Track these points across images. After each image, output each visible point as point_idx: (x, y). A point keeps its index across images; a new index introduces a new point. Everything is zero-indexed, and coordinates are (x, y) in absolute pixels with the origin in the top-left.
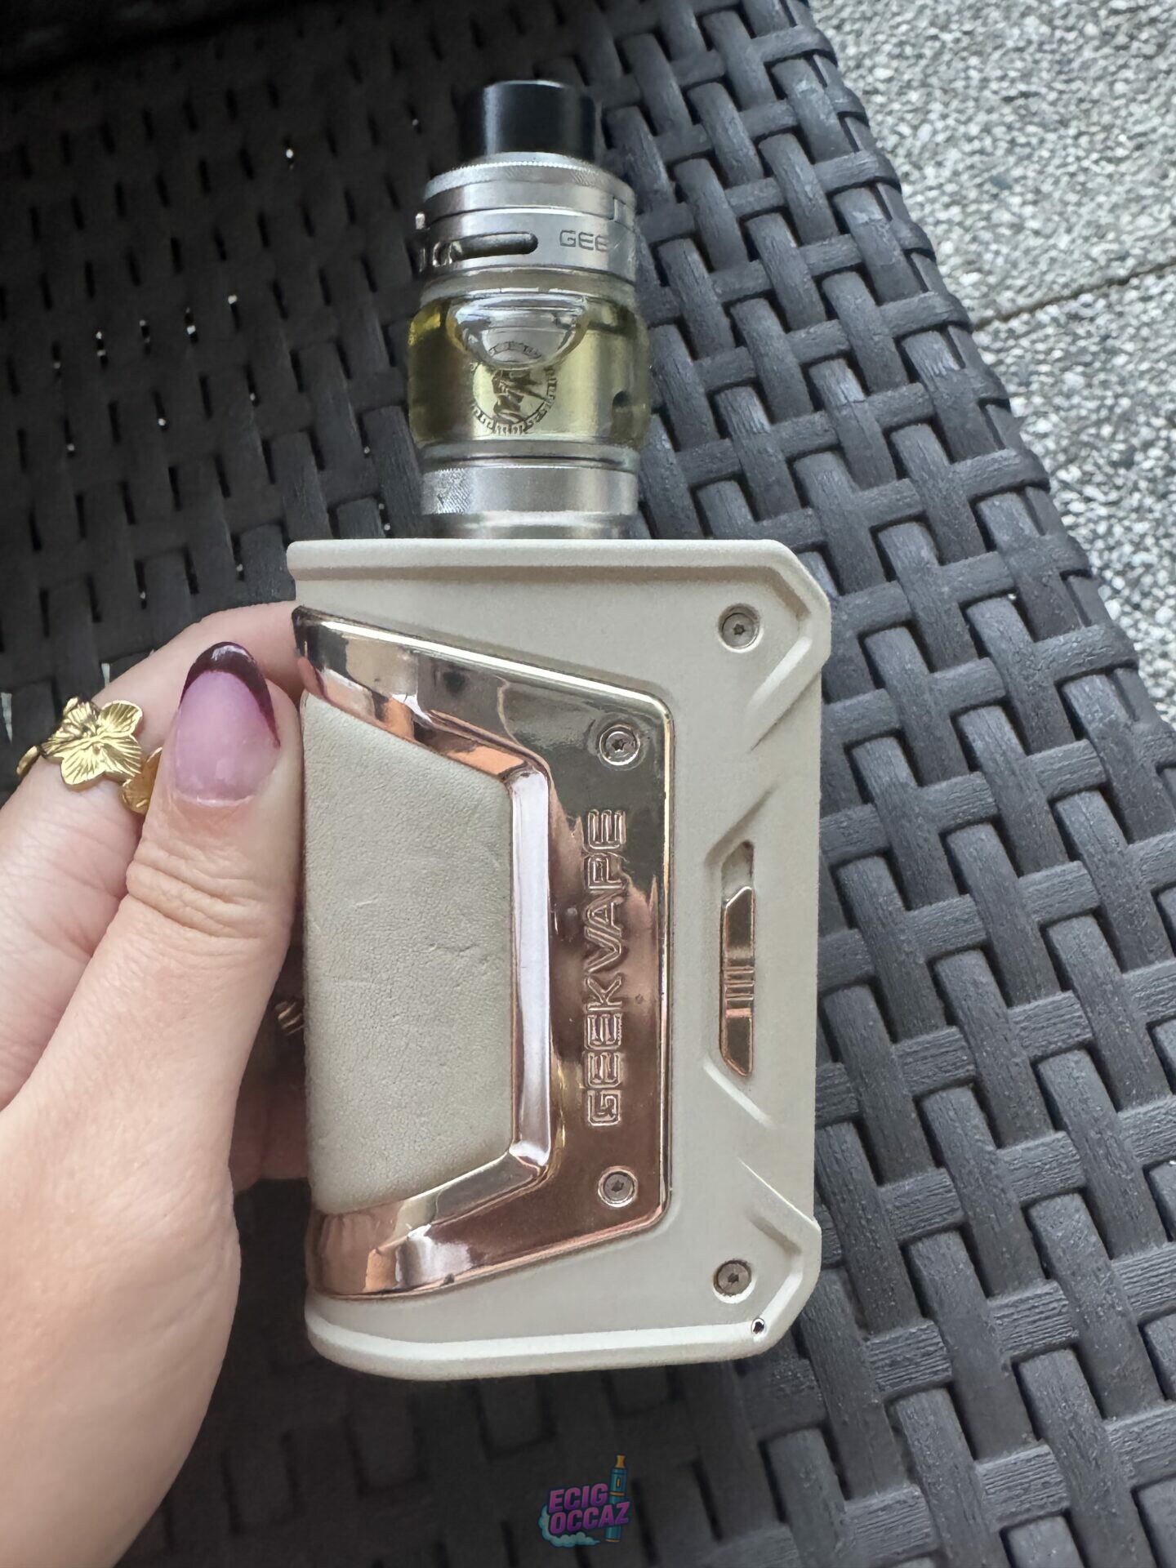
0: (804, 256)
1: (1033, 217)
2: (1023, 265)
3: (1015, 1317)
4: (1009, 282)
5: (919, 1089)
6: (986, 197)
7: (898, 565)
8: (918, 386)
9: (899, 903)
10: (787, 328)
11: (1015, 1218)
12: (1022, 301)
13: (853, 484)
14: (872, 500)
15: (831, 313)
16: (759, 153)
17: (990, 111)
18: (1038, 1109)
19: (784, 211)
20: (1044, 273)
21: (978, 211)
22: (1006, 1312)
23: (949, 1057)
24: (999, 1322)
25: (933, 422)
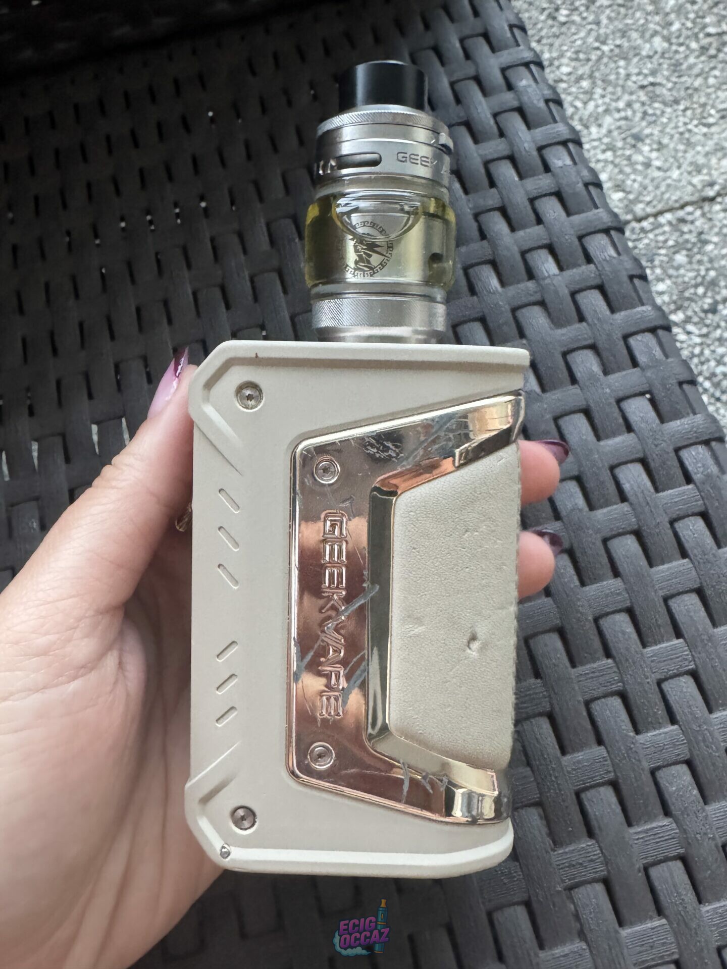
0: (523, 186)
1: (657, 158)
2: (650, 188)
3: (646, 839)
4: (641, 198)
5: (588, 697)
6: (628, 146)
7: (578, 375)
8: (592, 266)
9: (577, 583)
10: (513, 229)
11: (646, 778)
12: (649, 210)
13: (552, 326)
14: (563, 335)
15: (539, 221)
16: (497, 123)
17: (631, 93)
18: (661, 711)
19: (512, 159)
20: (663, 193)
21: (623, 155)
22: (641, 836)
23: (607, 678)
24: (636, 842)
25: (601, 288)
